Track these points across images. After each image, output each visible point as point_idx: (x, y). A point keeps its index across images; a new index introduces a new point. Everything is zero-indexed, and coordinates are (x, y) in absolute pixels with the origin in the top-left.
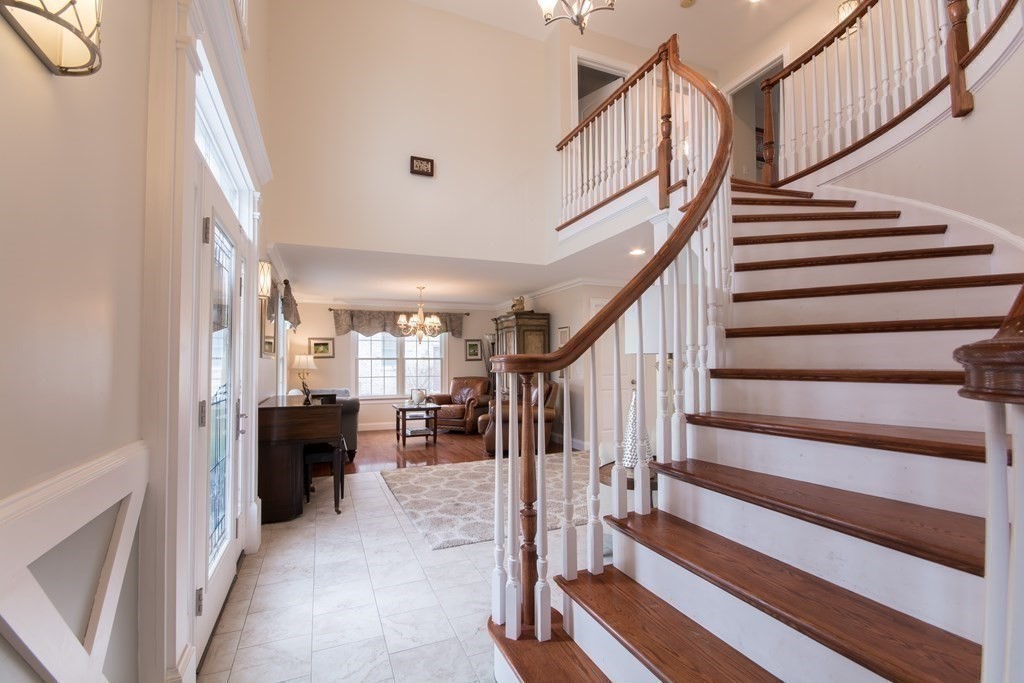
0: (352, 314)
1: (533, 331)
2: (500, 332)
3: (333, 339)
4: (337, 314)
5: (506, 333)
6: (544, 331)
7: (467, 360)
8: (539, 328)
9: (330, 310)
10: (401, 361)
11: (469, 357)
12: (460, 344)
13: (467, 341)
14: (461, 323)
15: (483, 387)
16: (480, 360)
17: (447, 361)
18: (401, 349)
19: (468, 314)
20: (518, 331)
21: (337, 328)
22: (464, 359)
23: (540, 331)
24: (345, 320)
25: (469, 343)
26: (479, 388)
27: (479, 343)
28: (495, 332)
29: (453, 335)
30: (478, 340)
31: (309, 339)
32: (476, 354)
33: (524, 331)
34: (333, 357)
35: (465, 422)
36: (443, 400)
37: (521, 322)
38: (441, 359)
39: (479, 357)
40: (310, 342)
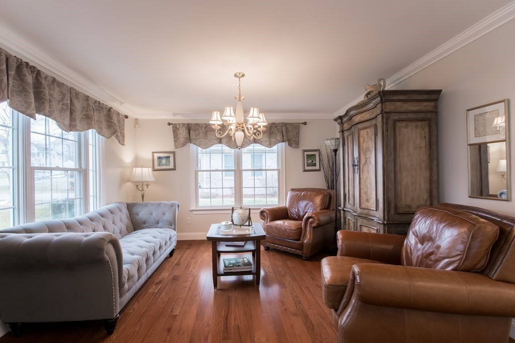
0: (189, 128)
1: (410, 120)
2: (346, 134)
3: (174, 153)
4: (175, 128)
5: (360, 130)
6: (429, 120)
7: (305, 171)
8: (420, 116)
9: (169, 124)
10: (238, 172)
11: (307, 168)
12: (297, 156)
13: (305, 151)
14: (298, 133)
15: (323, 200)
16: (319, 170)
17: (284, 171)
18: (238, 160)
19: (305, 123)
20: (385, 123)
21: (175, 141)
22: (302, 170)
23: (422, 120)
24: (183, 133)
25: (306, 153)
26: (318, 200)
27: (317, 153)
28: (338, 135)
29: (290, 145)
30: (316, 150)
31: (153, 153)
32: (315, 165)
33: (395, 121)
34: (174, 169)
35: (302, 244)
36: (280, 214)
37: (389, 107)
38: (278, 170)
39: (317, 167)
40: (153, 156)
